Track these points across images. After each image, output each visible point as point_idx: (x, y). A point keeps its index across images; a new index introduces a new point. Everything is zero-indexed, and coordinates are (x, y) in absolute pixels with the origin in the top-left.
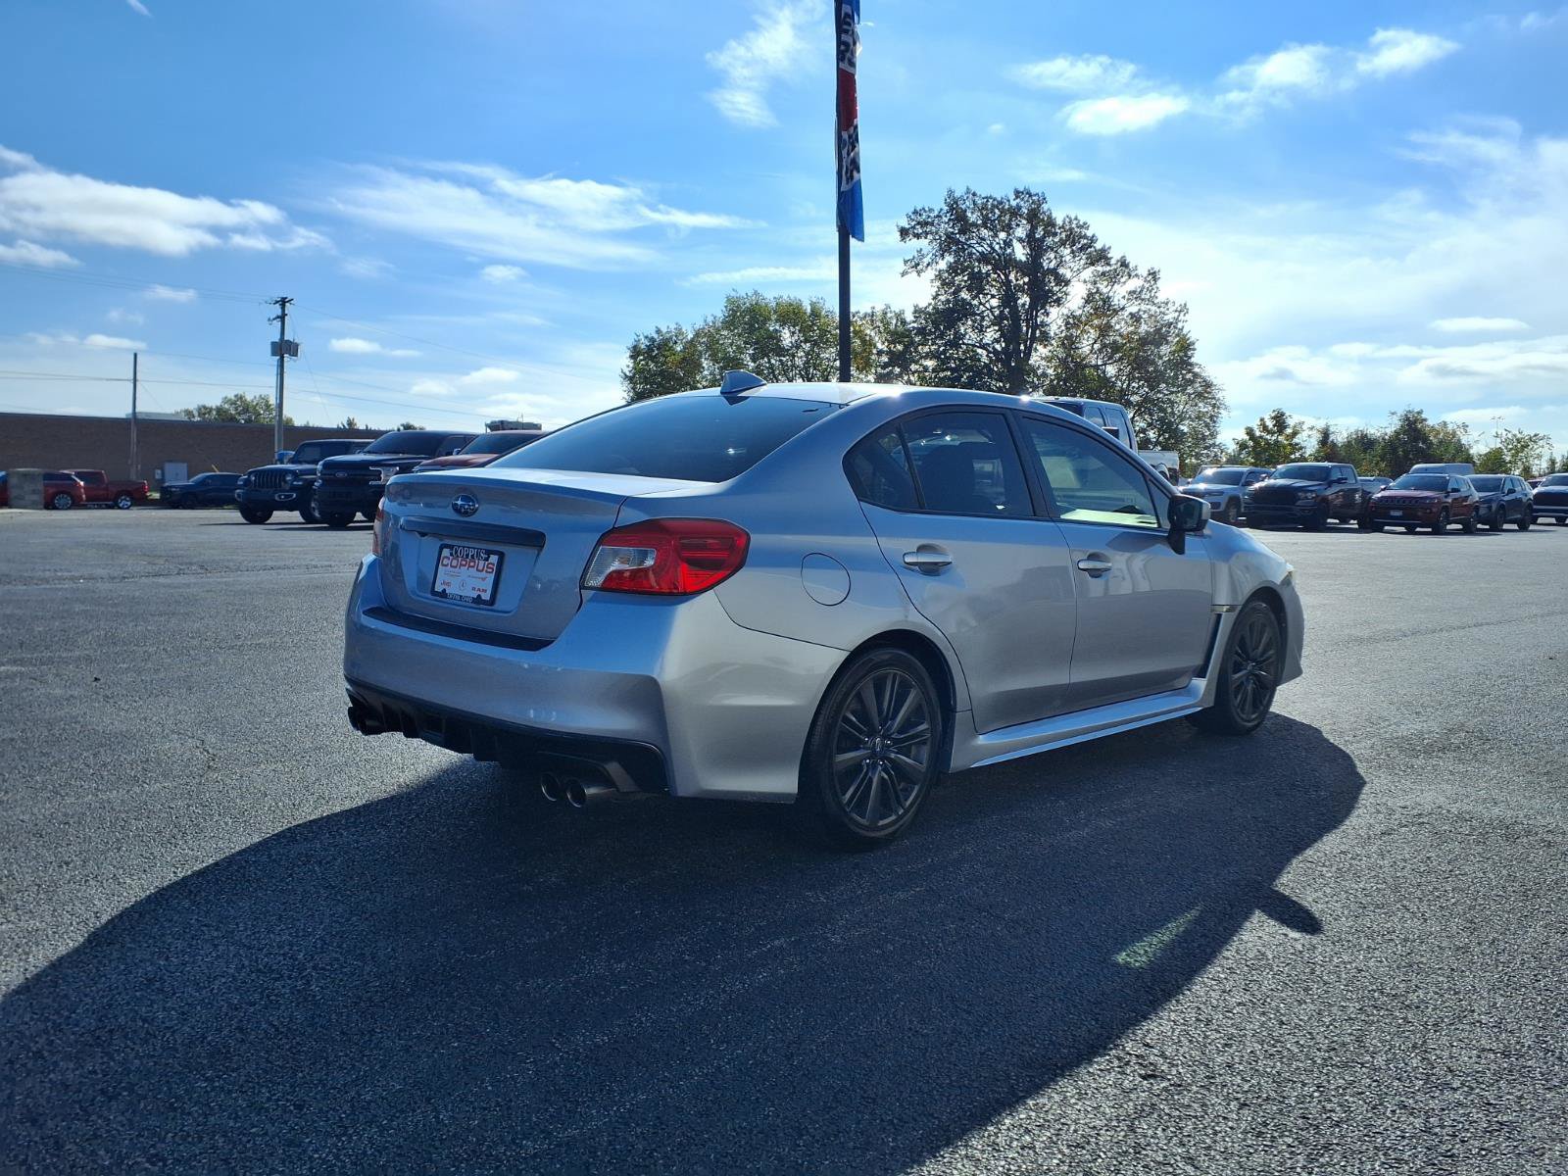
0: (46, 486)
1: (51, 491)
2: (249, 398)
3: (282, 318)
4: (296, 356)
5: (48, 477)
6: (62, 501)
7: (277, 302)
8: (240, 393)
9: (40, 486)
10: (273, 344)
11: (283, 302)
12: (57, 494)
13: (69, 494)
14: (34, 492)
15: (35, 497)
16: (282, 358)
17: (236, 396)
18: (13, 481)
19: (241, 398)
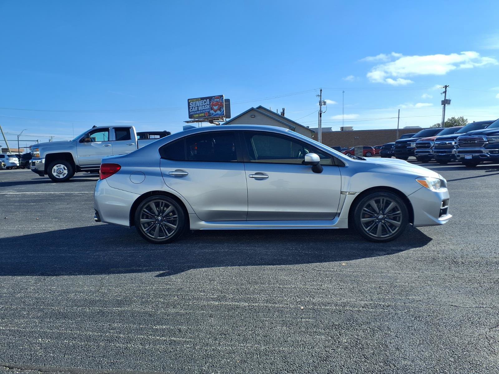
0: (364, 150)
1: (366, 151)
2: (456, 118)
3: (445, 92)
4: (450, 104)
5: (364, 148)
6: (369, 155)
7: (444, 87)
8: (453, 117)
9: (362, 151)
10: (442, 101)
11: (446, 87)
12: (368, 152)
13: (370, 153)
14: (361, 152)
15: (361, 154)
16: (445, 105)
17: (452, 118)
18: (356, 149)
19: (454, 118)
